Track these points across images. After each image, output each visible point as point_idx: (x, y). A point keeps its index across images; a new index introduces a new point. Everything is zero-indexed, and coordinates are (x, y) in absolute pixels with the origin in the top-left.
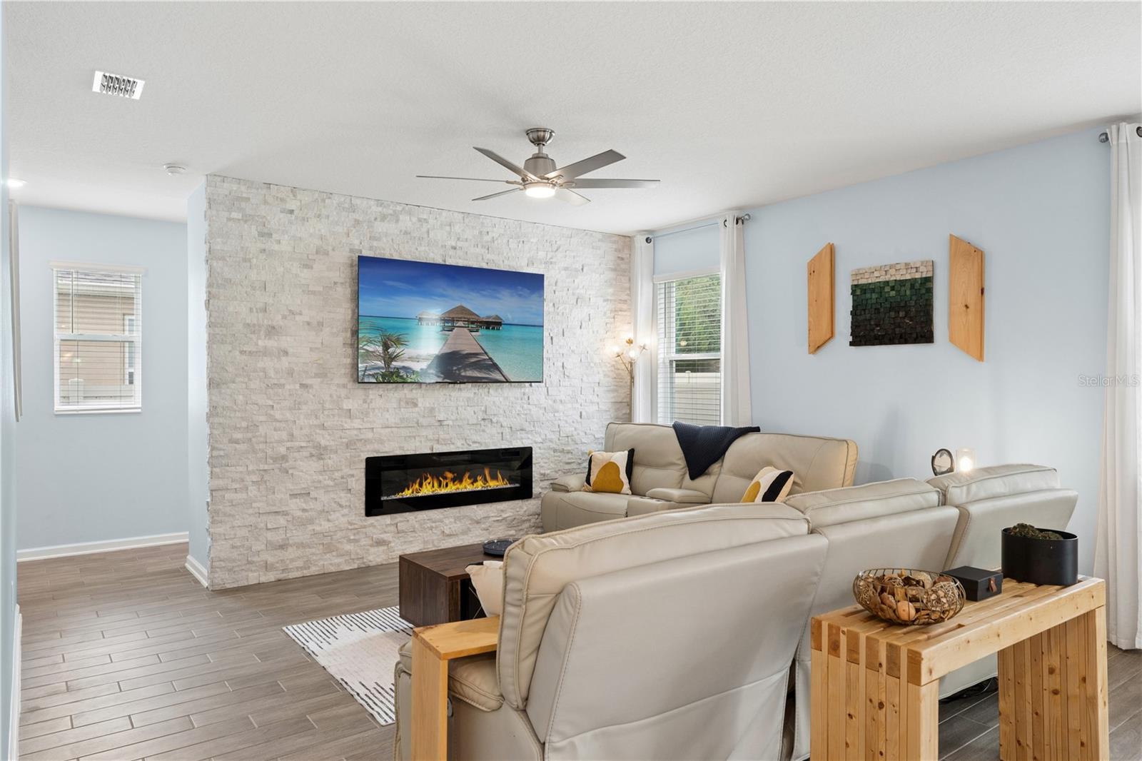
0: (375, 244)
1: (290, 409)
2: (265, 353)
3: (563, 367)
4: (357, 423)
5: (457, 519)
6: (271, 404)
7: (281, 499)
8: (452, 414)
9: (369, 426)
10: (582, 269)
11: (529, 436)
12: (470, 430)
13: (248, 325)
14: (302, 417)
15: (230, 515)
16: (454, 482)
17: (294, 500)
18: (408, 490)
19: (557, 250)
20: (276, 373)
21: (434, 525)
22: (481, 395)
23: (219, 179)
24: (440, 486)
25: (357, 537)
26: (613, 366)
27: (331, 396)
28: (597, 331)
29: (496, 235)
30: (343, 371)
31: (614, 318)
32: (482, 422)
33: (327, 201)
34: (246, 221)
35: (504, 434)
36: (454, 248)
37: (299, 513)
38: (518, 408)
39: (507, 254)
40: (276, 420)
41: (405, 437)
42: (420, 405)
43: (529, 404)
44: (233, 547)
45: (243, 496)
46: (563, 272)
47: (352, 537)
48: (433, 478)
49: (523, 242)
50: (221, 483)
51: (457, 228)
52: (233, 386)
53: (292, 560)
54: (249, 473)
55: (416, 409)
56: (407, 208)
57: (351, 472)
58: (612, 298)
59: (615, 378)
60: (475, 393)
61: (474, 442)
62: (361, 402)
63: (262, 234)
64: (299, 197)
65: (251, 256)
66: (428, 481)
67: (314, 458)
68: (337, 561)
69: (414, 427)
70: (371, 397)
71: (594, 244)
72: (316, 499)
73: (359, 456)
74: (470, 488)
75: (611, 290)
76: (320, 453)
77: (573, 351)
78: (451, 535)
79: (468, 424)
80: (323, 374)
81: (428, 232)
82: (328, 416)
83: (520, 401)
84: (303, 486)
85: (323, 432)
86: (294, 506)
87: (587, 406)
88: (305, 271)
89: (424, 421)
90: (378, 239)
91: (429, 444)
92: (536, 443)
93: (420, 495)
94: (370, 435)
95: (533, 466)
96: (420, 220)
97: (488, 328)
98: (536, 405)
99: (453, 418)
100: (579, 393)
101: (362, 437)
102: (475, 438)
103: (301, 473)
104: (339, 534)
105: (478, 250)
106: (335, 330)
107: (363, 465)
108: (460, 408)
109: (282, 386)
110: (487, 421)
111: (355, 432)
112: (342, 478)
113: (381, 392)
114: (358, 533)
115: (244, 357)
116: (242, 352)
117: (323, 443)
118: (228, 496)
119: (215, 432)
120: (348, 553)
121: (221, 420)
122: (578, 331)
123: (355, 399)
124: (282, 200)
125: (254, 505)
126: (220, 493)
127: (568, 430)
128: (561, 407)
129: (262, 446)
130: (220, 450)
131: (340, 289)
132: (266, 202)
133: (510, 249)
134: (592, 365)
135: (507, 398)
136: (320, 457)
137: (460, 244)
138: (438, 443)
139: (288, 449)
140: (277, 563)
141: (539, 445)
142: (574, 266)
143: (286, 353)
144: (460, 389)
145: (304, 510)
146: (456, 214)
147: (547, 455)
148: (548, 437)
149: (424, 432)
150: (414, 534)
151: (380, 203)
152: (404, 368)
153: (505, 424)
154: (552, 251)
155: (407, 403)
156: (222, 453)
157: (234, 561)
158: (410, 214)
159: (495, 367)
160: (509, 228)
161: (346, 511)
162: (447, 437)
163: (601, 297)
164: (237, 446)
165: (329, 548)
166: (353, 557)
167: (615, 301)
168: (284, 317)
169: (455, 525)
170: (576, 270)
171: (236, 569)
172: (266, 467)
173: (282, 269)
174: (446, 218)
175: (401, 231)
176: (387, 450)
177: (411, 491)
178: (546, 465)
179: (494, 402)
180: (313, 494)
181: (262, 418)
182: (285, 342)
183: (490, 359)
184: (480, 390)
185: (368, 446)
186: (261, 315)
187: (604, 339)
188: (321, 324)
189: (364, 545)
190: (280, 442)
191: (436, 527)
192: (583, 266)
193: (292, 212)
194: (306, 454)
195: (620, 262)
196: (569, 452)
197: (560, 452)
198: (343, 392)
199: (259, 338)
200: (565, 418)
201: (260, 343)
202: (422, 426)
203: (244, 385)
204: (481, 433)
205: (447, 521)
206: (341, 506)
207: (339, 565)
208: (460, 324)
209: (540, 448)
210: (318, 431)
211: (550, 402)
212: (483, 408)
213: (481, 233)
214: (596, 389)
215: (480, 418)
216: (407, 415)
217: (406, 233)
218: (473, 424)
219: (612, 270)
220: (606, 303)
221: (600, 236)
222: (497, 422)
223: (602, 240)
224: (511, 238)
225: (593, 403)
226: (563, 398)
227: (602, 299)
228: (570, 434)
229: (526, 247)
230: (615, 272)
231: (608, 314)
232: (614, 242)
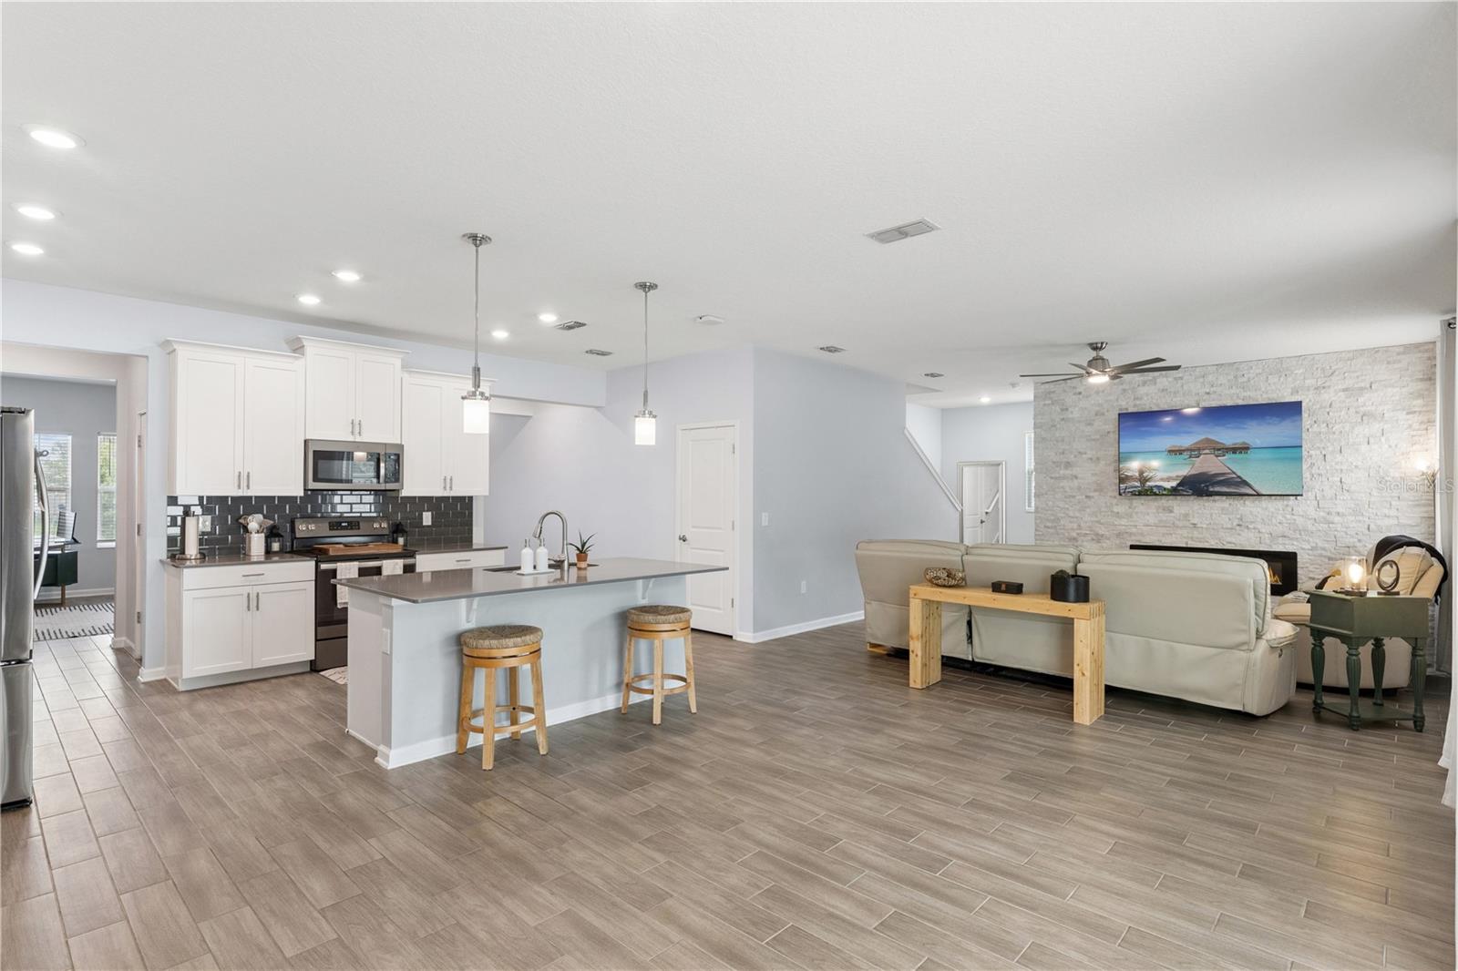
0: (1138, 402)
1: (1079, 511)
2: (1064, 478)
3: (1341, 482)
4: (1124, 522)
6: (1067, 506)
8: (1206, 520)
9: (1133, 524)
10: (1371, 386)
11: (1295, 543)
12: (1225, 533)
14: (1087, 515)
19: (1332, 374)
20: (1071, 489)
22: (1237, 506)
23: (1039, 384)
27: (1106, 503)
28: (1396, 446)
29: (1252, 376)
30: (1113, 488)
31: (1427, 429)
32: (1238, 528)
34: (1053, 405)
35: (1262, 539)
36: (1208, 393)
38: (1281, 518)
39: (1267, 388)
40: (1070, 517)
41: (1163, 534)
42: (1175, 511)
43: (1293, 514)
46: (1342, 393)
49: (1286, 375)
51: (1210, 378)
52: (1047, 497)
55: (1172, 514)
60: (1230, 504)
61: (1230, 543)
62: (1127, 508)
63: (1062, 410)
65: (1056, 423)
69: (1170, 527)
70: (1135, 504)
71: (1391, 359)
73: (1126, 543)
76: (1098, 538)
77: (1356, 467)
79: (1223, 528)
80: (1100, 489)
81: (1182, 386)
82: (1104, 516)
83: (1281, 512)
85: (1101, 526)
87: (1379, 519)
88: (1089, 427)
89: (1179, 523)
90: (1141, 399)
91: (1185, 540)
92: (1303, 549)
94: (1134, 530)
95: (1299, 569)
96: (1175, 379)
97: (1234, 453)
98: (1303, 516)
99: (1206, 522)
100: (1367, 506)
101: (1128, 531)
102: (1229, 539)
108: (1214, 515)
109: (1074, 497)
110: (1242, 528)
111: (1124, 528)
115: (1052, 481)
116: (1052, 478)
117: (1101, 532)
119: (1038, 521)
121: (1041, 515)
122: (1364, 448)
123: (1122, 506)
124: (1074, 388)
127: (1351, 541)
128: (1337, 519)
129: (1062, 531)
130: (1040, 531)
131: (1111, 435)
132: (1065, 391)
133: (1269, 384)
135: (1267, 509)
136: (1098, 541)
137: (1214, 389)
138: (1192, 540)
139: (1078, 534)
141: (1307, 552)
142: (1356, 386)
143: (1076, 477)
144: (1214, 501)
146: (1210, 367)
147: (1319, 561)
148: (1320, 544)
149: (1180, 532)
152: (1156, 486)
153: (1263, 530)
154: (1325, 377)
155: (1164, 510)
158: (1167, 376)
159: (1245, 483)
160: (1268, 367)
162: (1200, 536)
163: (1404, 410)
164: (1049, 530)
167: (1427, 411)
168: (1075, 456)
170: (1362, 389)
173: (1075, 428)
174: (1200, 372)
175: (1159, 390)
176: (1145, 541)
179: (1251, 512)
181: (1063, 515)
182: (1076, 471)
183: (1239, 477)
184: (1236, 502)
185: (1133, 538)
186: (1062, 456)
187: (1407, 453)
188: (1098, 459)
190: (1073, 529)
192: (1371, 383)
193: (1080, 393)
198: (1115, 501)
199: (1060, 470)
200: (1345, 529)
201: (1061, 472)
202: (1177, 527)
203: (1053, 496)
204: (1237, 536)
208: (1207, 451)
209: (1309, 555)
210: (1097, 525)
211: (1322, 514)
212: (1238, 516)
213: (1236, 377)
214: (1393, 503)
215: (1235, 524)
216: (1164, 519)
217: (1163, 390)
218: (1227, 528)
219: (1421, 380)
220: (1411, 416)
221: (1401, 349)
222: (1254, 528)
223: (1404, 353)
224: (1271, 374)
225: (1389, 517)
226: (1340, 510)
227: (1405, 412)
228: (1351, 545)
229: (1290, 379)
230: (1428, 382)
231: (1416, 426)
232: (1426, 351)
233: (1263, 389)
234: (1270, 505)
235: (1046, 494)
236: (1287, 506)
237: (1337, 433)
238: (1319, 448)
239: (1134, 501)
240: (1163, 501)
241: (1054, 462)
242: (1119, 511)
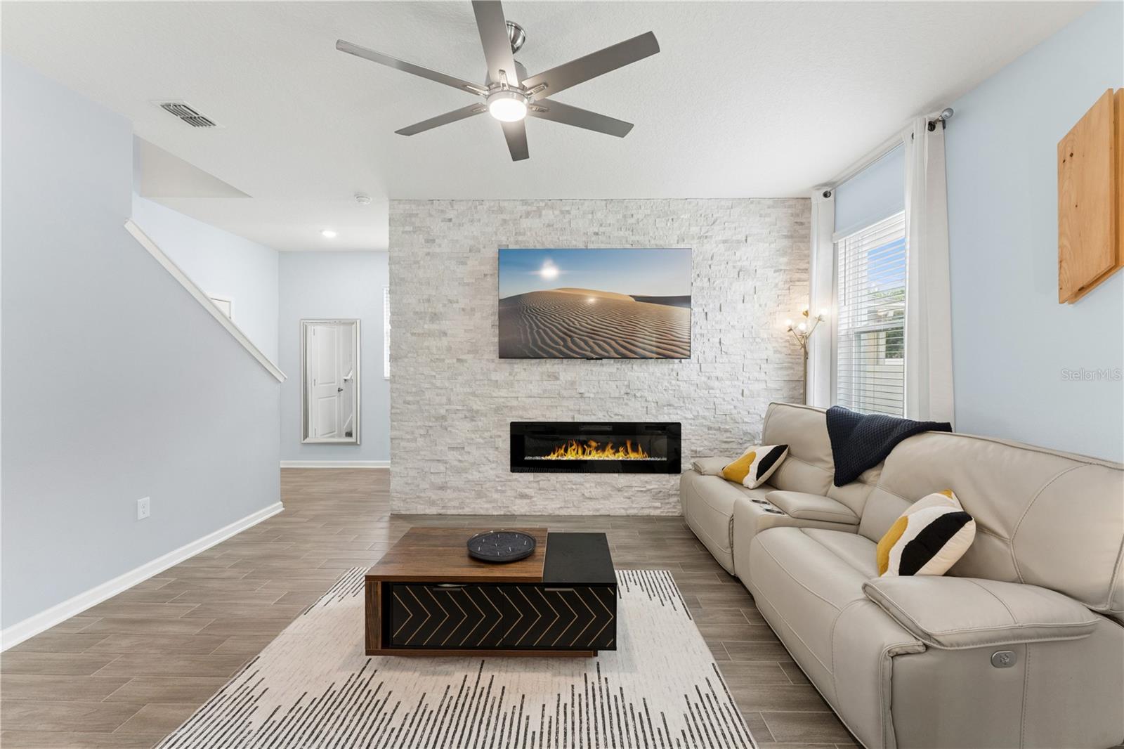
0: (520, 238)
1: (449, 379)
2: (430, 334)
3: (720, 342)
4: (503, 393)
5: (598, 484)
6: (434, 374)
7: (441, 450)
8: (594, 388)
9: (514, 395)
10: (746, 240)
11: (678, 412)
12: (612, 403)
13: (417, 312)
14: (458, 385)
15: (404, 459)
16: (597, 451)
17: (452, 452)
18: (554, 454)
19: (714, 223)
20: (439, 349)
21: (574, 487)
22: (624, 370)
23: (396, 202)
24: (584, 453)
25: (504, 488)
26: (788, 341)
27: (482, 368)
28: (766, 305)
29: (640, 216)
30: (492, 348)
31: (789, 289)
32: (625, 396)
33: (478, 207)
34: (414, 232)
35: (649, 409)
36: (596, 234)
37: (456, 463)
38: (666, 384)
39: (654, 233)
40: (437, 388)
41: (548, 406)
42: (561, 378)
43: (678, 380)
44: (407, 483)
45: (413, 445)
46: (721, 245)
47: (499, 488)
48: (578, 446)
49: (672, 219)
50: (397, 433)
51: (599, 215)
52: (406, 360)
53: (450, 500)
54: (418, 428)
55: (558, 382)
56: (549, 203)
57: (499, 433)
58: (785, 268)
59: (790, 355)
60: (618, 369)
61: (616, 415)
62: (507, 374)
63: (427, 241)
64: (456, 207)
65: (419, 259)
66: (573, 447)
67: (468, 419)
68: (486, 506)
69: (556, 398)
70: (516, 370)
71: (762, 212)
72: (469, 453)
73: (505, 420)
74: (612, 458)
75: (784, 260)
76: (472, 416)
77: (733, 327)
78: (591, 498)
79: (610, 397)
80: (474, 350)
81: (570, 222)
82: (479, 385)
83: (667, 377)
84: (459, 441)
85: (476, 399)
86: (452, 456)
87: (751, 384)
88: (461, 267)
89: (565, 393)
90: (524, 233)
91: (571, 414)
92: (686, 419)
93: (565, 458)
94: (515, 403)
95: (682, 442)
96: (562, 212)
98: (686, 381)
99: (594, 391)
100: (741, 370)
101: (509, 404)
102: (616, 410)
103: (457, 431)
104: (488, 485)
105: (622, 233)
106: (484, 315)
107: (508, 428)
108: (602, 382)
109: (443, 360)
110: (630, 396)
111: (503, 400)
112: (491, 437)
113: (525, 367)
114: (504, 485)
115: (415, 338)
116: (413, 334)
117: (475, 407)
118: (403, 444)
119: (394, 395)
120: (495, 501)
121: (398, 386)
122: (740, 306)
123: (502, 372)
124: (442, 211)
125: (422, 453)
126: (397, 441)
127: (728, 408)
128: (716, 384)
129: (427, 407)
130: (397, 408)
131: (489, 279)
132: (430, 215)
133: (657, 228)
134: (758, 340)
135: (653, 373)
136: (472, 419)
137: (602, 229)
138: (579, 413)
139: (447, 410)
140: (438, 500)
141: (690, 422)
142: (734, 238)
143: (445, 334)
144: (602, 365)
145: (460, 461)
146: (598, 202)
147: (700, 432)
148: (701, 413)
149: (565, 403)
150: (554, 493)
151: (525, 202)
153: (650, 399)
154: (708, 225)
155: (549, 376)
156: (398, 411)
157: (406, 494)
158: (552, 208)
160: (656, 208)
161: (494, 465)
162: (588, 408)
163: (772, 267)
164: (409, 406)
165: (480, 495)
166: (499, 504)
167: (790, 270)
168: (444, 305)
169: (595, 489)
170: (738, 242)
171: (408, 500)
172: (431, 424)
173: (443, 267)
174: (588, 207)
175: (544, 224)
176: (528, 416)
177: (556, 454)
178: (699, 442)
179: (638, 377)
180: (467, 449)
181: (427, 386)
182: (445, 325)
184: (623, 366)
185: (514, 412)
186: (426, 305)
187: (774, 313)
188: (473, 310)
189: (509, 496)
190: (440, 405)
191: (577, 489)
192: (747, 237)
193: (450, 220)
194: (461, 415)
195: (797, 227)
196: (726, 431)
197: (715, 430)
198: (492, 366)
199: (424, 323)
200: (722, 395)
201: (426, 326)
202: (564, 397)
203: (414, 360)
204: (624, 406)
205: (588, 485)
206: (490, 461)
207: (487, 509)
209: (691, 425)
210: (471, 398)
211: (704, 379)
212: (626, 383)
213: (625, 216)
214: (763, 366)
215: (622, 392)
216: (550, 387)
217: (549, 225)
218: (615, 398)
219: (786, 237)
220: (778, 273)
221: (770, 202)
222: (641, 397)
223: (773, 207)
224: (658, 217)
225: (759, 381)
226: (720, 375)
227: (773, 270)
228: (728, 412)
229: (676, 225)
230: (790, 240)
231: (781, 285)
232: (790, 207)
233: (651, 234)
234: (656, 370)
235: (406, 357)
236: (672, 370)
237: (717, 289)
238: (701, 305)
239: (516, 366)
240: (548, 366)
241: (416, 313)
242: (498, 378)
